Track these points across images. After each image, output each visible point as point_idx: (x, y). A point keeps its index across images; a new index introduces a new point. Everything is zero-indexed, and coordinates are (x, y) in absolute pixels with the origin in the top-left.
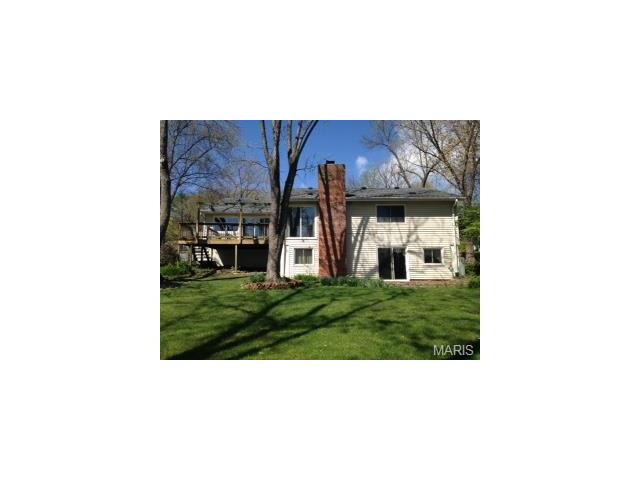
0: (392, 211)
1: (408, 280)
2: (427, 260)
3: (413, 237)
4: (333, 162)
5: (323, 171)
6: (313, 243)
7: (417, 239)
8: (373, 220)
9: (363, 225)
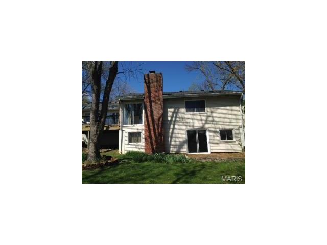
0: (196, 103)
1: (209, 153)
2: (223, 138)
3: (210, 119)
4: (154, 72)
5: (146, 78)
6: (141, 128)
7: (213, 120)
8: (183, 110)
9: (175, 113)
